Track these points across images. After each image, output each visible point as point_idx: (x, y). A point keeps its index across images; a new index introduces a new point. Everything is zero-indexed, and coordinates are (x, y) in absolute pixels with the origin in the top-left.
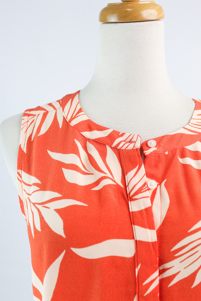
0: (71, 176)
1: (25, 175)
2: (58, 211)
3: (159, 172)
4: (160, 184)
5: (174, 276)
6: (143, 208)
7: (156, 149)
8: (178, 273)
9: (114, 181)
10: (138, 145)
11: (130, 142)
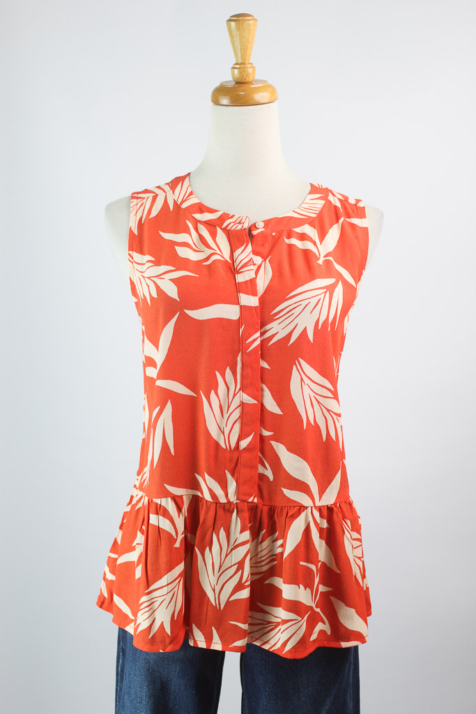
0: (182, 252)
1: (136, 256)
2: (172, 280)
3: (265, 250)
4: (265, 260)
5: (273, 336)
6: (248, 279)
7: (263, 229)
8: (277, 333)
9: (223, 258)
10: (246, 226)
11: (240, 223)
